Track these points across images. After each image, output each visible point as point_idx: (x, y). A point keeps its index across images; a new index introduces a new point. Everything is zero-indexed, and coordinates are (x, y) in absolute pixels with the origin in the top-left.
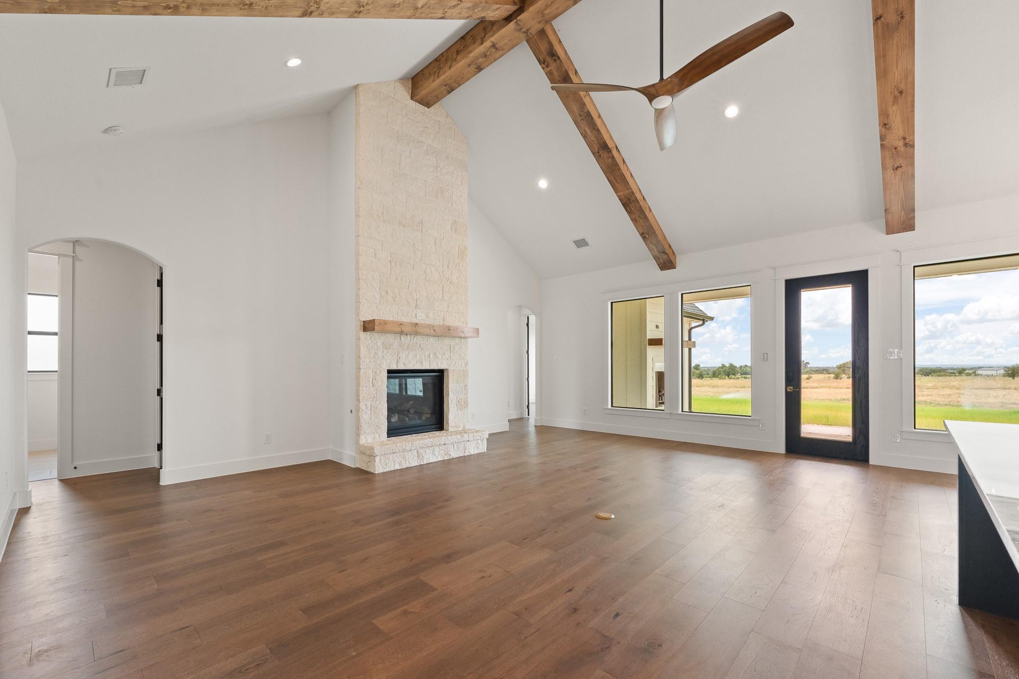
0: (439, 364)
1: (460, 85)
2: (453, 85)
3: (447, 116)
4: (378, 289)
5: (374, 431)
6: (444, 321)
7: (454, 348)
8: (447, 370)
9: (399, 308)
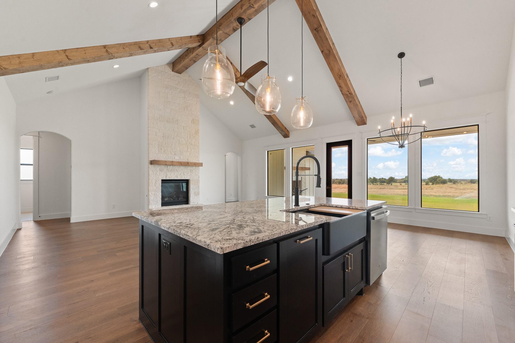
0: (186, 177)
1: (190, 67)
2: (187, 67)
3: (189, 77)
4: (157, 148)
5: (155, 204)
6: (188, 160)
7: (193, 171)
8: (190, 179)
9: (167, 155)
